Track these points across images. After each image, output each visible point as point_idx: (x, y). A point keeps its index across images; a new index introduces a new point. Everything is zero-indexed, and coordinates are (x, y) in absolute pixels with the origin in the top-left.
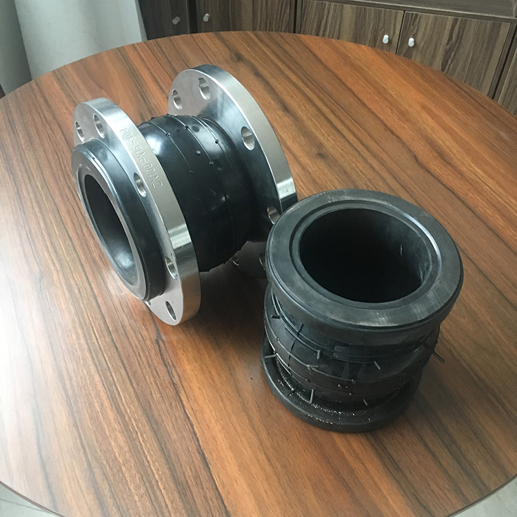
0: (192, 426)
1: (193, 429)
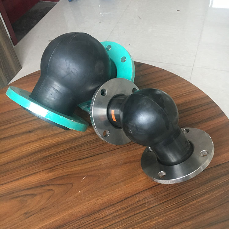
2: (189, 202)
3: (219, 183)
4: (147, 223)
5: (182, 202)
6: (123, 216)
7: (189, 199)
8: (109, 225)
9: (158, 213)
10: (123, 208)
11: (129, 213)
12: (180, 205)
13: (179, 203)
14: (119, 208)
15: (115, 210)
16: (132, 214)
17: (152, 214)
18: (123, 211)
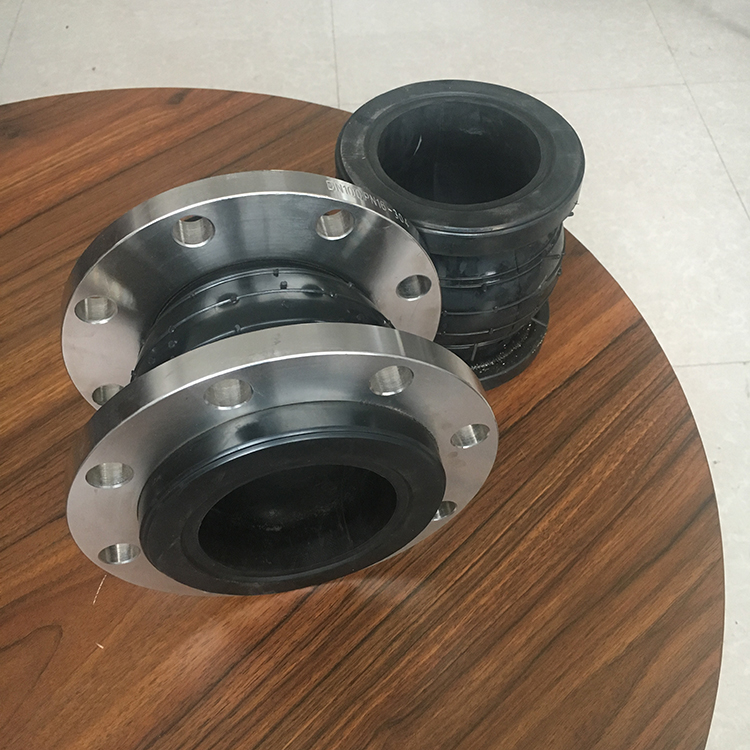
0: (541, 402)
1: (544, 399)
2: (524, 533)
3: (597, 435)
4: (409, 662)
5: (503, 539)
6: (310, 674)
7: (521, 522)
8: (267, 730)
9: (436, 611)
10: (300, 643)
11: (330, 654)
12: (498, 553)
13: (494, 549)
14: (286, 649)
15: (271, 663)
16: (342, 653)
17: (413, 623)
18: (304, 656)
